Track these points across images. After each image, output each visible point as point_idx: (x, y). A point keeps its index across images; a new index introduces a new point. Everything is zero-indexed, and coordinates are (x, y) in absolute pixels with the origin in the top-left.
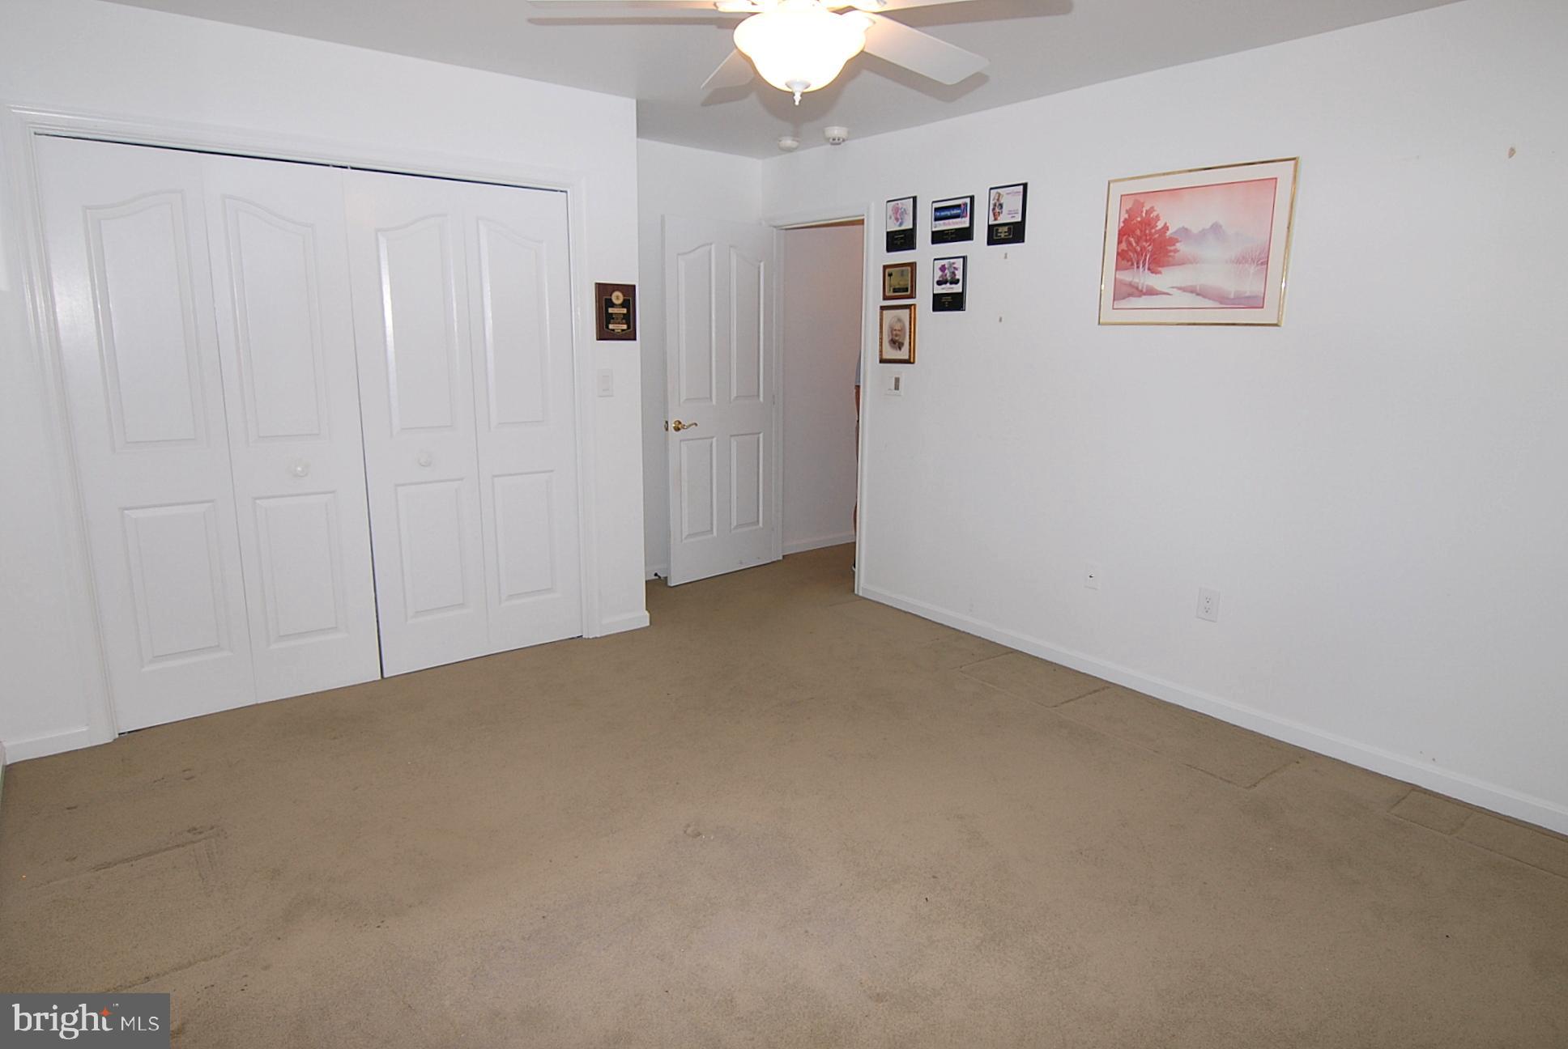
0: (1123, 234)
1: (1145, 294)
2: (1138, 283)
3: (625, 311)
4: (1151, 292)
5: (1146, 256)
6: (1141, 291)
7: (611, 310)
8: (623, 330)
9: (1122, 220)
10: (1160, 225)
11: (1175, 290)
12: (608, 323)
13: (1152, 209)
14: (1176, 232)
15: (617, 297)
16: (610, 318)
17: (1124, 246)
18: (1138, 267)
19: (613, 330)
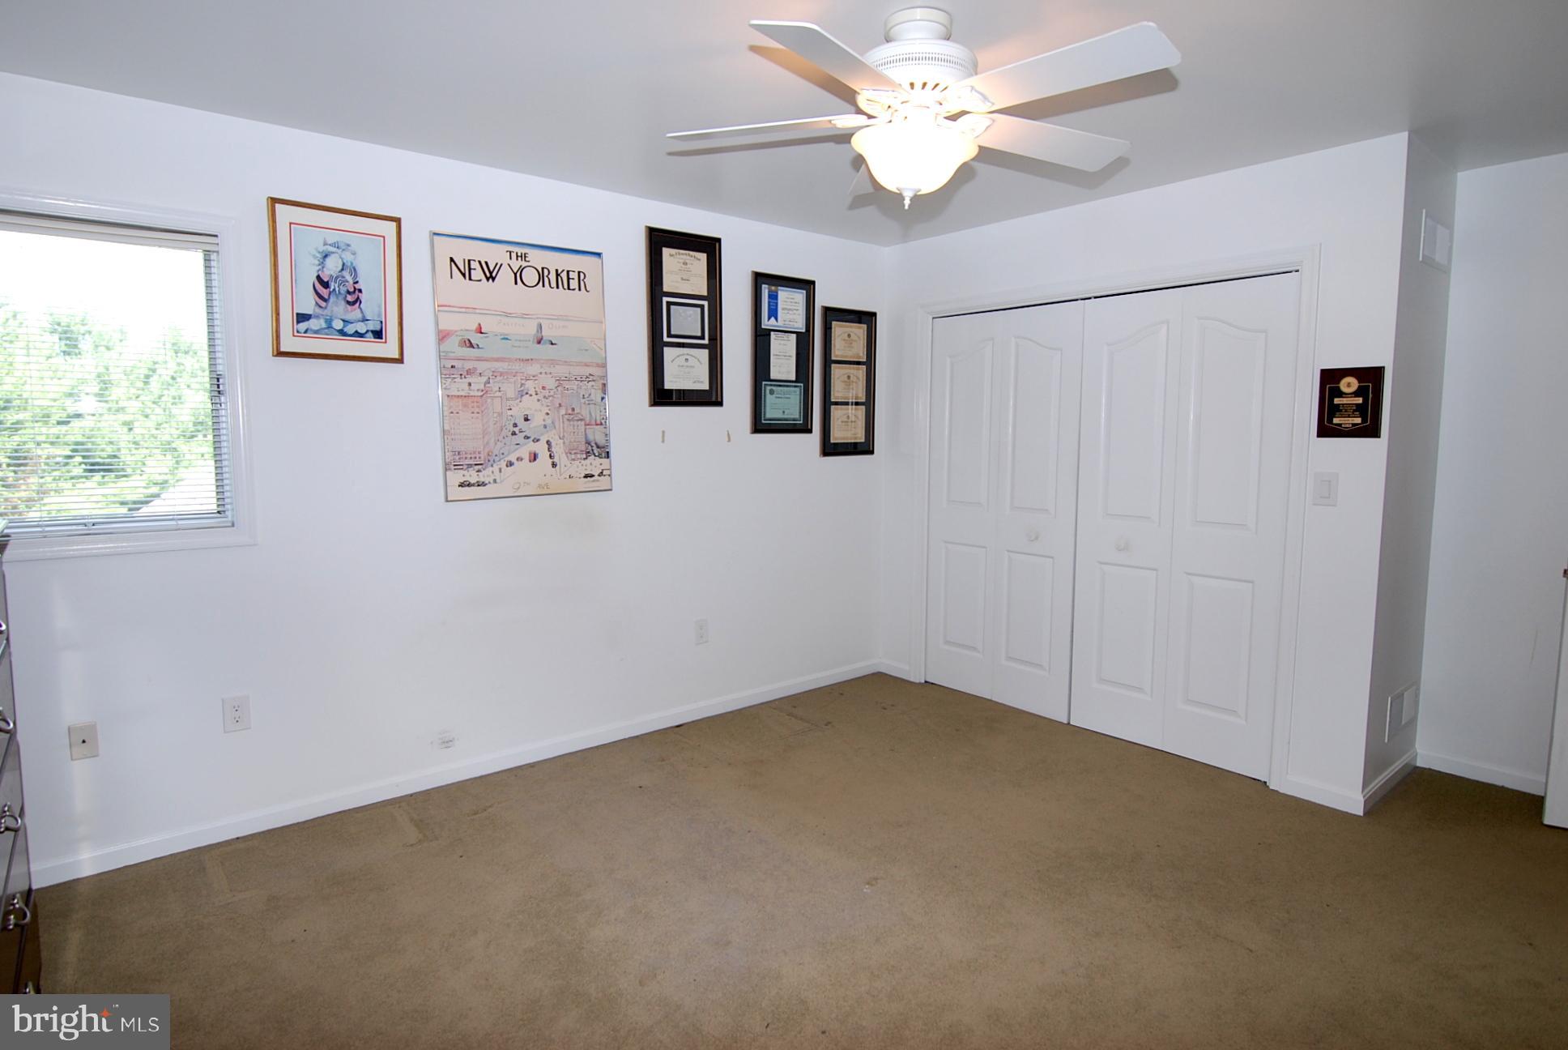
3: (1360, 400)
7: (1337, 401)
8: (1354, 425)
12: (1331, 417)
15: (1349, 385)
16: (1335, 410)
19: (1340, 425)
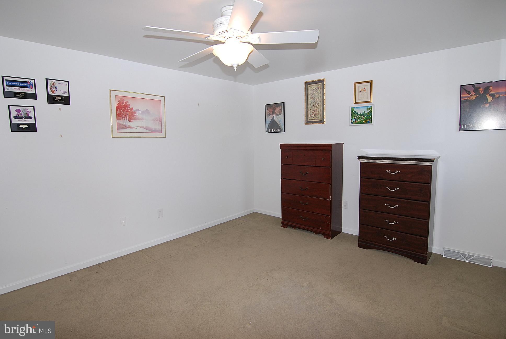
0: (118, 108)
1: (128, 128)
2: (125, 124)
4: (130, 127)
5: (127, 116)
6: (127, 127)
9: (117, 104)
10: (130, 107)
11: (138, 127)
13: (127, 102)
14: (136, 110)
17: (119, 112)
18: (125, 119)
